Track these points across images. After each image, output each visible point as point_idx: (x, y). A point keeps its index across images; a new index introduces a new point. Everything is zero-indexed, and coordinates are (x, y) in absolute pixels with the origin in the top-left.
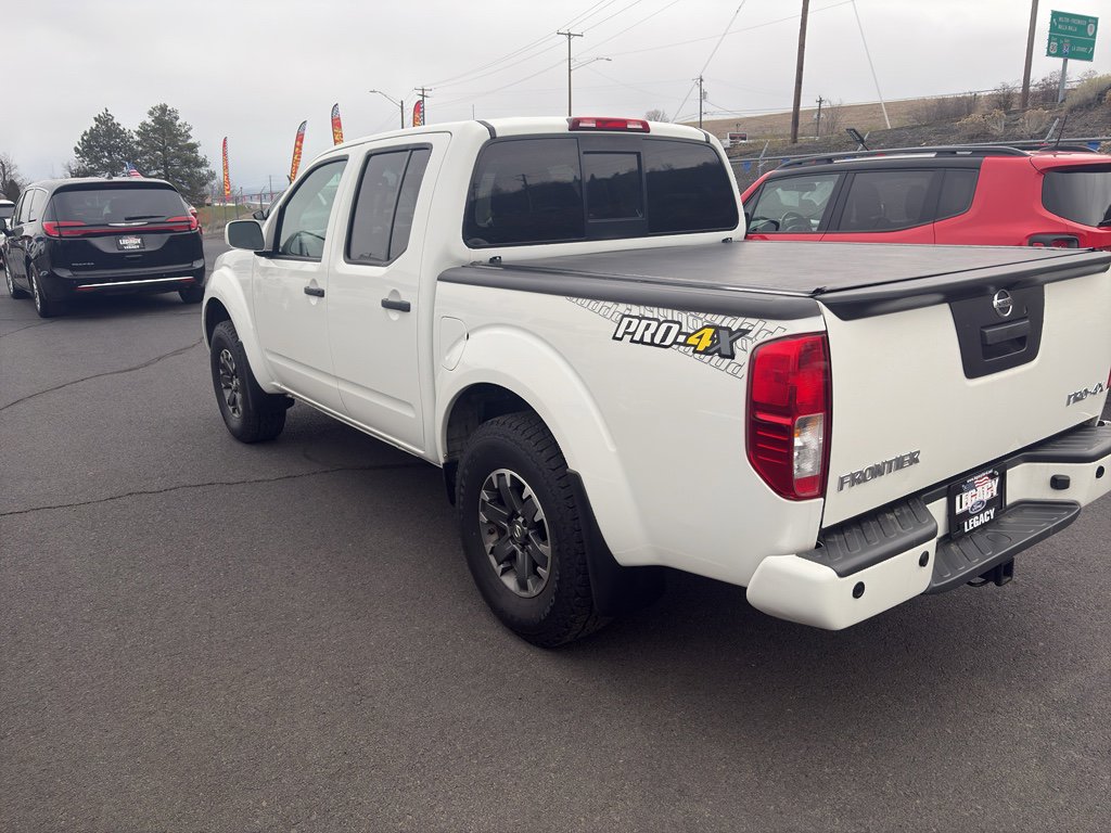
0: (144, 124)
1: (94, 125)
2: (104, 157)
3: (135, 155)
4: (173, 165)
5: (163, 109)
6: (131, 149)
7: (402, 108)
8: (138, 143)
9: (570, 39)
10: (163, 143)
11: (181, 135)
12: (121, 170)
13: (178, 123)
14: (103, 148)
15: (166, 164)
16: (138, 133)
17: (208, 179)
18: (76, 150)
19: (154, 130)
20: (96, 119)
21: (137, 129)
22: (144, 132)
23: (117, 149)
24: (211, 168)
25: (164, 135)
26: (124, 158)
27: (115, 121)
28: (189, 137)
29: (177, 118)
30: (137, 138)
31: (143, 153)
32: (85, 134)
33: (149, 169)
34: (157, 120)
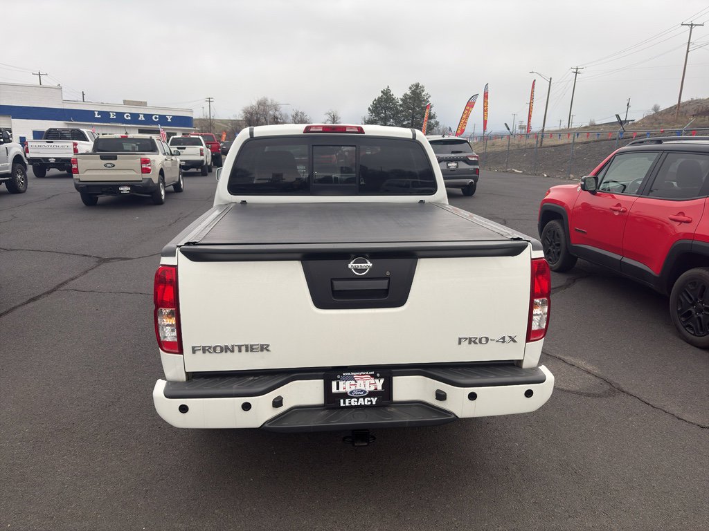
0: (406, 94)
1: (380, 94)
2: (382, 113)
3: (398, 112)
4: (416, 118)
5: (417, 86)
6: (397, 109)
7: (550, 82)
8: (401, 105)
9: (691, 28)
10: (414, 105)
11: (424, 100)
12: (389, 121)
13: (423, 94)
14: (383, 108)
15: (413, 117)
16: (402, 100)
17: (434, 126)
18: (369, 109)
19: (410, 98)
20: (382, 92)
21: (402, 97)
22: (405, 100)
23: (389, 108)
24: (437, 120)
25: (415, 101)
26: (392, 114)
27: (391, 93)
28: (428, 102)
29: (423, 91)
30: (401, 102)
31: (402, 111)
32: (375, 100)
33: (404, 120)
34: (413, 92)
